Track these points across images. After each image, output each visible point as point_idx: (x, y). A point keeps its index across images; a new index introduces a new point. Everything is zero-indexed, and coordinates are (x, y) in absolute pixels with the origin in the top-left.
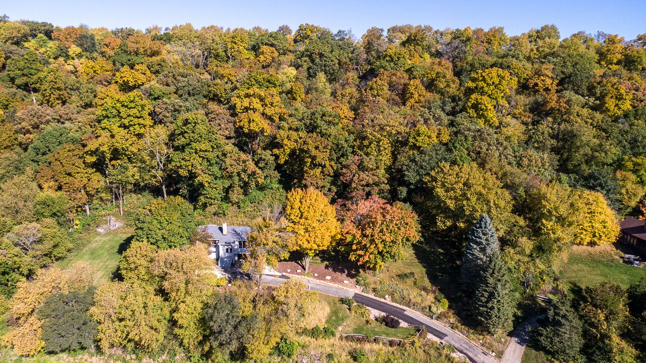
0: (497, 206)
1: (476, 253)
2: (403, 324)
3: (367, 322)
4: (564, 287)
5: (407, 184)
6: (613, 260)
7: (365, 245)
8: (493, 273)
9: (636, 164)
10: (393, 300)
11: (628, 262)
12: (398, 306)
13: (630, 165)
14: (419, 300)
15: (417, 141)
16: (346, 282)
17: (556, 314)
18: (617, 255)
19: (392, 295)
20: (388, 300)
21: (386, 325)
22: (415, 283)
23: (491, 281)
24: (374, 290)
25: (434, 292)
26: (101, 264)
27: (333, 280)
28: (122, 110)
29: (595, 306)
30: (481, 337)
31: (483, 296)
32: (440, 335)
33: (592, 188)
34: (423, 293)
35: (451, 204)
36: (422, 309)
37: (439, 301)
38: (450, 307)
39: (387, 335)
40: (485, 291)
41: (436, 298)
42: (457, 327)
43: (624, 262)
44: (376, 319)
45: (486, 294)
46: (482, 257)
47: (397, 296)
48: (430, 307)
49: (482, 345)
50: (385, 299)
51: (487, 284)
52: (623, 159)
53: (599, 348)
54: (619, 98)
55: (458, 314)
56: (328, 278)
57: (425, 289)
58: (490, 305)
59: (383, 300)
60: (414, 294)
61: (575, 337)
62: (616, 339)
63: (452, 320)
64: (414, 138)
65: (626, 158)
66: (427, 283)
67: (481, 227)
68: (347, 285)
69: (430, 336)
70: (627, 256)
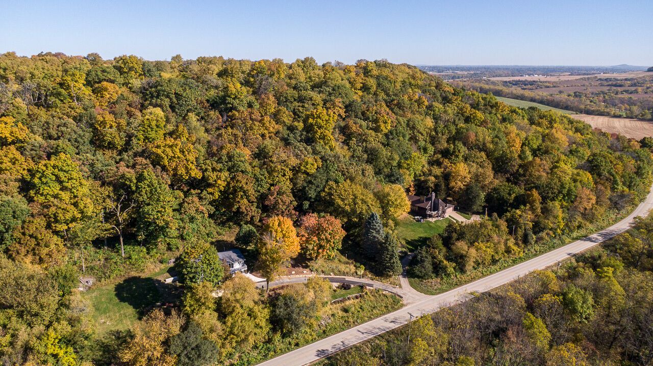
0: (372, 205)
1: (374, 234)
2: (352, 286)
3: (335, 291)
4: (404, 242)
5: (308, 199)
6: (411, 222)
7: (324, 245)
8: (390, 244)
9: (408, 165)
10: (335, 274)
11: (418, 221)
12: (341, 277)
13: (405, 165)
14: (348, 270)
15: (307, 169)
16: (305, 272)
17: (422, 257)
18: (411, 217)
19: (333, 271)
20: (333, 276)
21: (345, 289)
22: (340, 261)
23: (390, 248)
24: (323, 272)
25: (352, 263)
26: (118, 314)
27: (296, 274)
28: (61, 174)
29: (433, 248)
30: (388, 280)
31: (387, 257)
32: (371, 285)
33: (393, 182)
34: (348, 265)
35: (348, 208)
36: (352, 274)
37: (359, 267)
38: (365, 270)
39: (350, 294)
40: (388, 254)
41: (355, 266)
42: (375, 279)
43: (416, 221)
44: (338, 287)
45: (388, 256)
46: (378, 236)
47: (336, 271)
48: (356, 273)
49: (391, 284)
50: (331, 275)
51: (388, 250)
52: (401, 162)
53: (440, 268)
54: (385, 123)
55: (371, 271)
56: (293, 272)
57: (347, 263)
58: (392, 261)
59: (330, 276)
60: (343, 267)
61: (429, 265)
62: (445, 262)
63: (370, 276)
64: (304, 167)
65: (403, 161)
66: (344, 259)
67: (374, 219)
68: (306, 274)
69: (368, 287)
70: (416, 217)
